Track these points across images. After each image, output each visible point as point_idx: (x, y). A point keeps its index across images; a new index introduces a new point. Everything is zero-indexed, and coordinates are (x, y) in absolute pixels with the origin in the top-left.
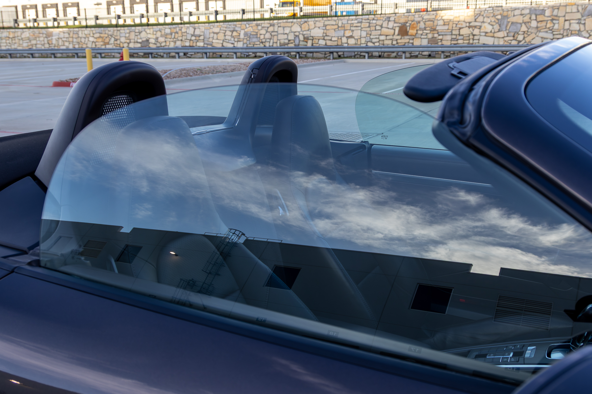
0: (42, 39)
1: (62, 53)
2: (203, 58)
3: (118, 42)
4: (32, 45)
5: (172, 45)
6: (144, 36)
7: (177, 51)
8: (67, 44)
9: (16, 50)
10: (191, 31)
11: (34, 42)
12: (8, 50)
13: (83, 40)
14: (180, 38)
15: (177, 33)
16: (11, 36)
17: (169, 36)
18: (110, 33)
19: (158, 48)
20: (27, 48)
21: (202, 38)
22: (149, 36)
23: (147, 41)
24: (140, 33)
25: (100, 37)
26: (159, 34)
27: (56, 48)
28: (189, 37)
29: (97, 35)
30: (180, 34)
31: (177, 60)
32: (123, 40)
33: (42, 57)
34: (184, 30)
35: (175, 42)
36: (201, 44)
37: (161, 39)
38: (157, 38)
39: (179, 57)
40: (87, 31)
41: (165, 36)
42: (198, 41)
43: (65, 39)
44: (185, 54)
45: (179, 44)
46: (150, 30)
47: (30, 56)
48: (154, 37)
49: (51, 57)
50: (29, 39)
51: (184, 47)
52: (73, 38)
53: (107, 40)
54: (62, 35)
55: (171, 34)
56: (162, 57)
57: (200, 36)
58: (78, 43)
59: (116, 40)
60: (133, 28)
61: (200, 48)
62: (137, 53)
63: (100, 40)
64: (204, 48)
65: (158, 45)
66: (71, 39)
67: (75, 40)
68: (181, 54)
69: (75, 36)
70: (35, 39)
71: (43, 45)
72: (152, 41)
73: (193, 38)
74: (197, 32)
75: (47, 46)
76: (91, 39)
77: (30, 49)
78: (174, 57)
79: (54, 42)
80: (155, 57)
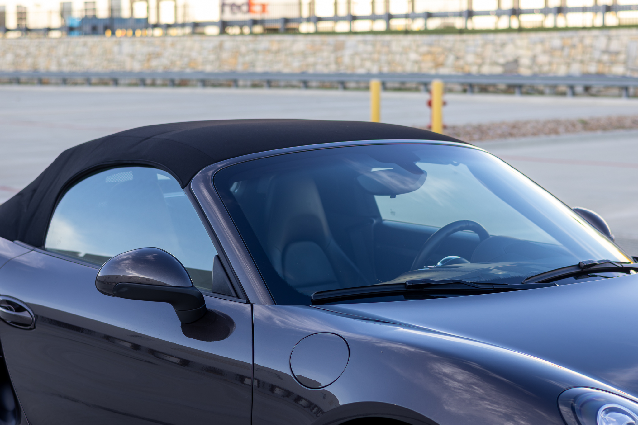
0: (325, 54)
1: (357, 82)
2: (619, 96)
3: (461, 63)
4: (308, 65)
5: (562, 71)
6: (510, 52)
7: (571, 82)
8: (368, 64)
9: (279, 74)
10: (601, 42)
11: (311, 60)
12: (266, 74)
13: (398, 58)
14: (579, 57)
15: (574, 46)
16: (275, 47)
17: (558, 53)
18: (448, 45)
19: (535, 76)
20: (297, 71)
21: (622, 57)
22: (521, 52)
23: (516, 62)
24: (503, 45)
25: (429, 53)
26: (539, 48)
27: (349, 72)
28: (597, 55)
29: (424, 49)
30: (580, 49)
31: (569, 100)
32: (470, 58)
33: (323, 86)
34: (588, 41)
35: (568, 65)
36: (619, 70)
37: (543, 59)
38: (534, 58)
39: (574, 94)
40: (407, 40)
41: (551, 52)
42: (613, 63)
43: (365, 56)
44: (587, 89)
45: (576, 69)
46: (522, 40)
47: (302, 85)
48: (529, 53)
49: (337, 88)
50: (304, 54)
51: (586, 75)
52: (379, 53)
53: (441, 59)
54: (361, 48)
55: (562, 48)
56: (541, 93)
57: (617, 53)
58: (389, 63)
59: (458, 58)
60: (491, 37)
61: (616, 78)
62: (494, 85)
63: (429, 58)
64: (624, 77)
65: (536, 69)
66: (376, 56)
67: (384, 58)
68: (579, 89)
69: (385, 49)
70: (314, 54)
71: (327, 65)
72: (525, 61)
73: (605, 58)
74: (615, 46)
75: (333, 68)
76: (413, 56)
77: (303, 73)
78: (563, 94)
79: (346, 60)
80: (528, 93)
